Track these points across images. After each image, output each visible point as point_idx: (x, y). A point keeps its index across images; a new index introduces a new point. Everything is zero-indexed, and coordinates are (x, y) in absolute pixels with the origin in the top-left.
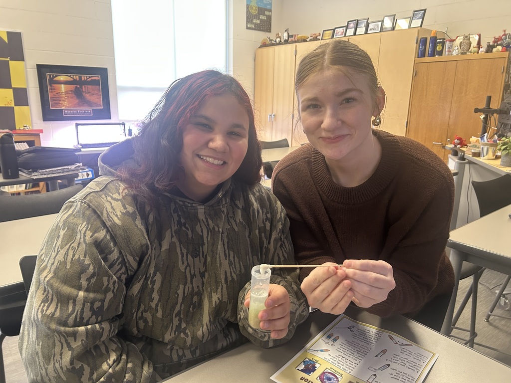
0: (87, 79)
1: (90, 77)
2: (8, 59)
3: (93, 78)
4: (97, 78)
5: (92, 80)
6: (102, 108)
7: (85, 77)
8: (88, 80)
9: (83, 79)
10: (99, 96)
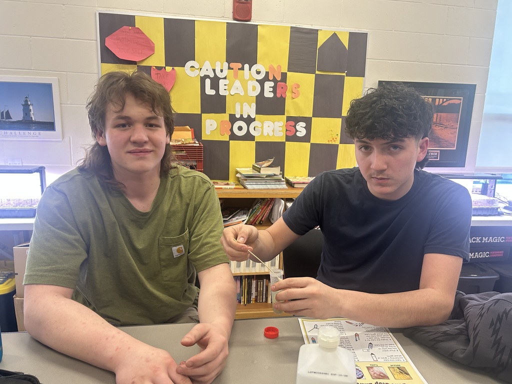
0: (443, 102)
1: (447, 100)
2: (345, 74)
3: (451, 102)
4: (457, 102)
5: (449, 104)
6: (455, 149)
7: (441, 100)
8: (445, 104)
9: (437, 103)
10: (455, 130)
